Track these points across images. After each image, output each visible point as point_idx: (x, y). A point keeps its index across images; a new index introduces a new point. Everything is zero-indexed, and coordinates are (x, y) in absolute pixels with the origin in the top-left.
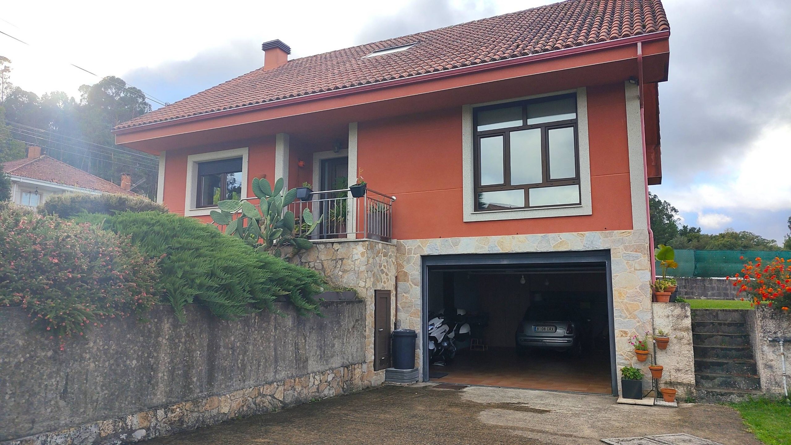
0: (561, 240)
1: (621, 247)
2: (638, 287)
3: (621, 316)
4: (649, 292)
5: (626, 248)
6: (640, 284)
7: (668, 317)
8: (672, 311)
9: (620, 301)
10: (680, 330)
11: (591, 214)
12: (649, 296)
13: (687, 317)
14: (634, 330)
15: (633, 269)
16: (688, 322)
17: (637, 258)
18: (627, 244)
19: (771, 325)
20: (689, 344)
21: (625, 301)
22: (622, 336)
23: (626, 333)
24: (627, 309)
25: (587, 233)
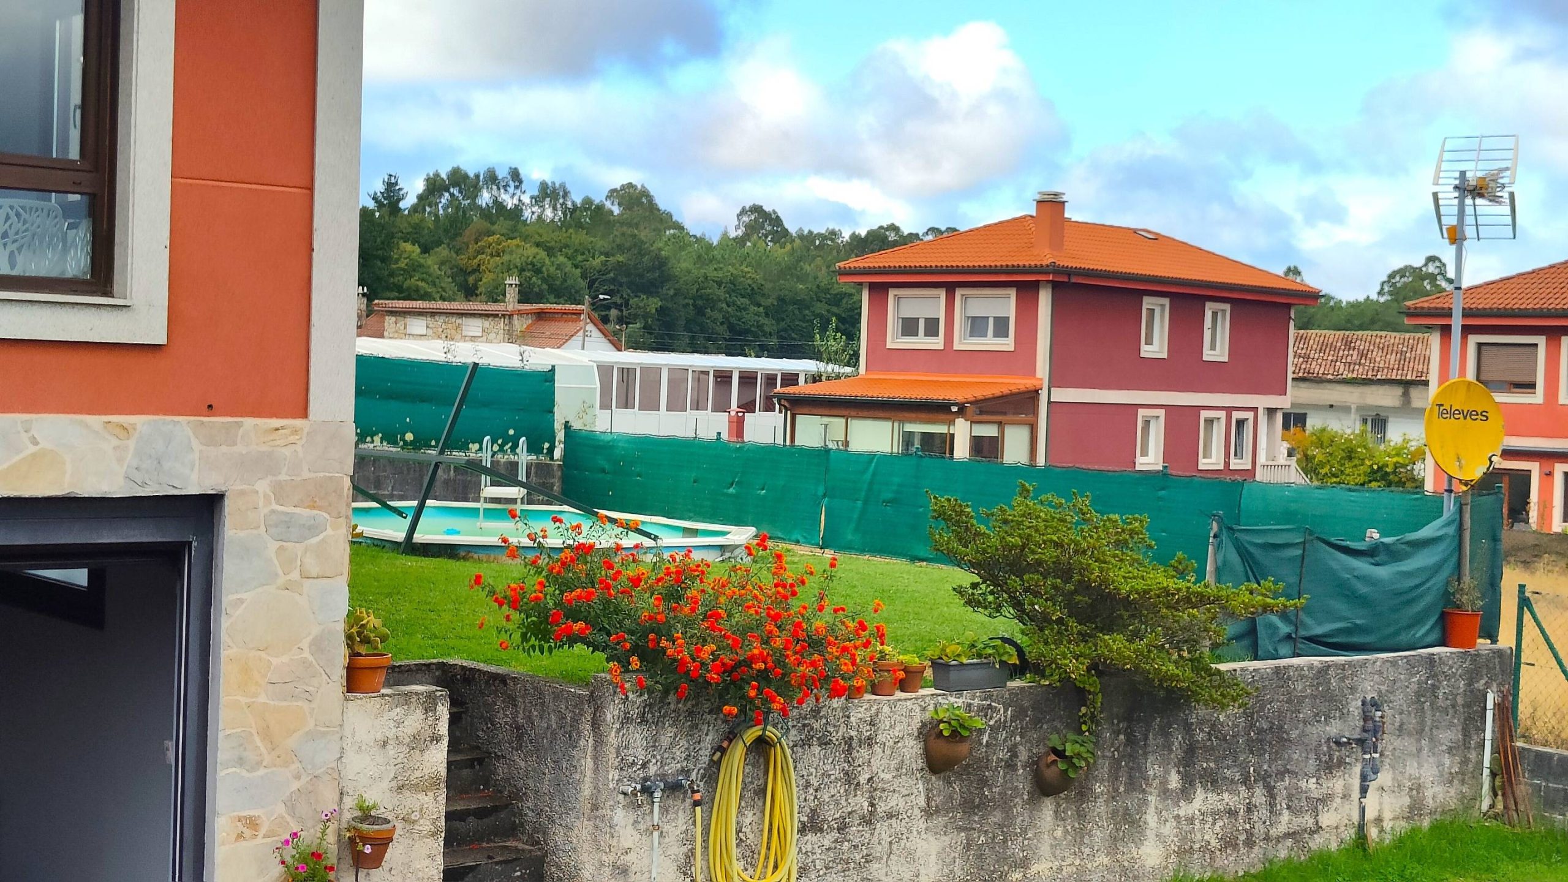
0: (32, 449)
1: (263, 486)
2: (305, 644)
3: (241, 761)
4: (341, 655)
5: (280, 492)
6: (315, 630)
7: (385, 744)
8: (398, 724)
9: (244, 700)
10: (416, 787)
11: (163, 340)
12: (339, 674)
13: (435, 739)
14: (281, 809)
15: (295, 575)
16: (437, 758)
17: (313, 529)
18: (283, 477)
19: (638, 738)
20: (434, 834)
21: (262, 699)
22: (240, 836)
23: (252, 823)
24: (266, 733)
25: (140, 422)
